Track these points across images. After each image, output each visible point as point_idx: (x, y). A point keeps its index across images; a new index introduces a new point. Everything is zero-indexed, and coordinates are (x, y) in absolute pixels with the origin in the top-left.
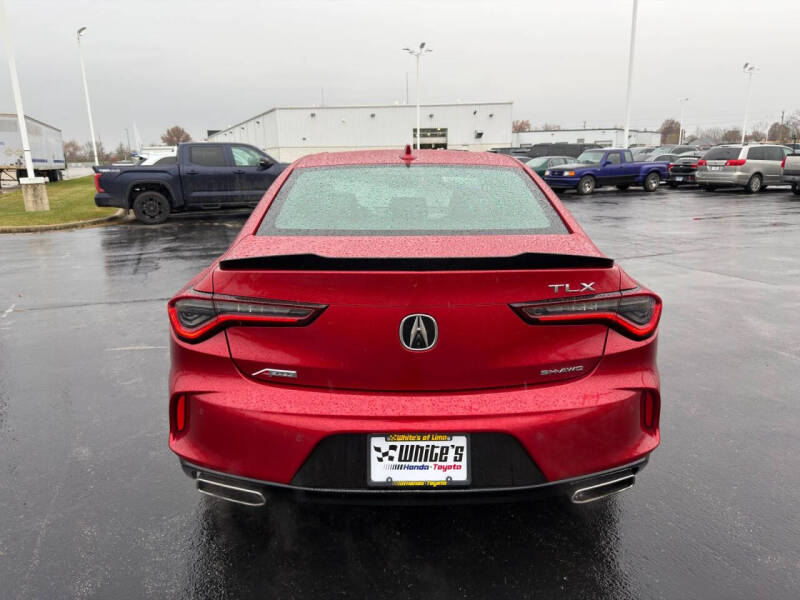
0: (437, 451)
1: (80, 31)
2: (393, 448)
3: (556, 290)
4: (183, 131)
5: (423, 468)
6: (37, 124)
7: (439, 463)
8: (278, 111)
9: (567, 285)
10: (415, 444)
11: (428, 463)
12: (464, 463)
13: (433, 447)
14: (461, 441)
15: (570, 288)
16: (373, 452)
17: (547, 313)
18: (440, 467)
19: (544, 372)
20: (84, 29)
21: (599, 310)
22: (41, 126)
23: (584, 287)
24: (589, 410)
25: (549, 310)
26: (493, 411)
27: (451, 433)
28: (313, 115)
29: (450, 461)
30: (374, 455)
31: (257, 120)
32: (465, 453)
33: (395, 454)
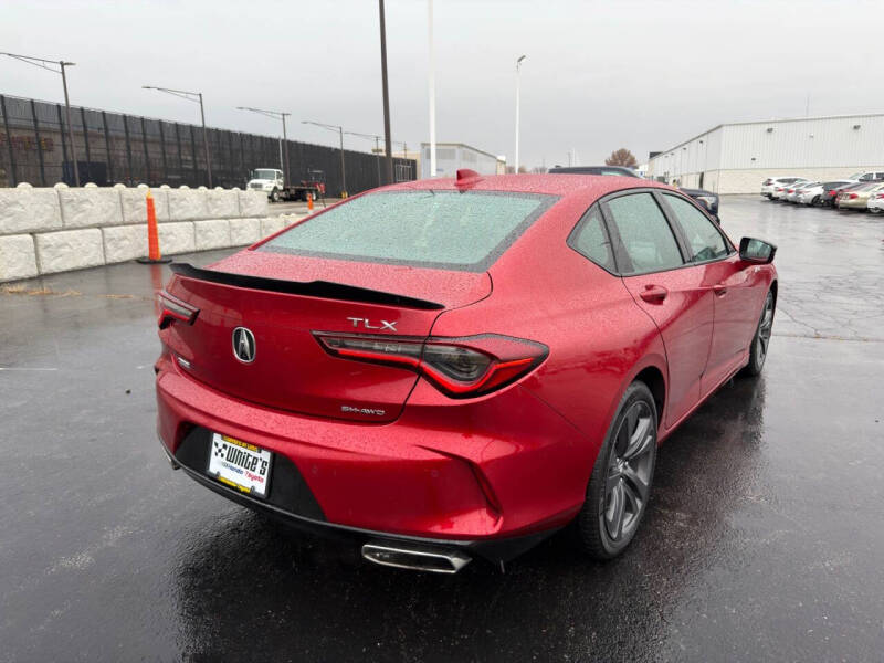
0: (250, 459)
1: (520, 60)
2: (225, 446)
3: (355, 324)
4: (629, 154)
5: (239, 471)
6: (471, 151)
7: (250, 472)
8: (724, 128)
9: (367, 321)
10: (238, 448)
11: (243, 469)
12: (265, 477)
13: (249, 456)
14: (266, 456)
15: (370, 324)
16: (214, 446)
17: (345, 346)
18: (250, 476)
19: (345, 408)
20: (524, 57)
21: (402, 353)
22: (475, 153)
23: (384, 325)
24: (379, 459)
25: (348, 343)
26: (283, 434)
27: (260, 448)
28: (770, 131)
29: (257, 473)
30: (214, 449)
31: (701, 139)
32: (267, 468)
33: (225, 452)
